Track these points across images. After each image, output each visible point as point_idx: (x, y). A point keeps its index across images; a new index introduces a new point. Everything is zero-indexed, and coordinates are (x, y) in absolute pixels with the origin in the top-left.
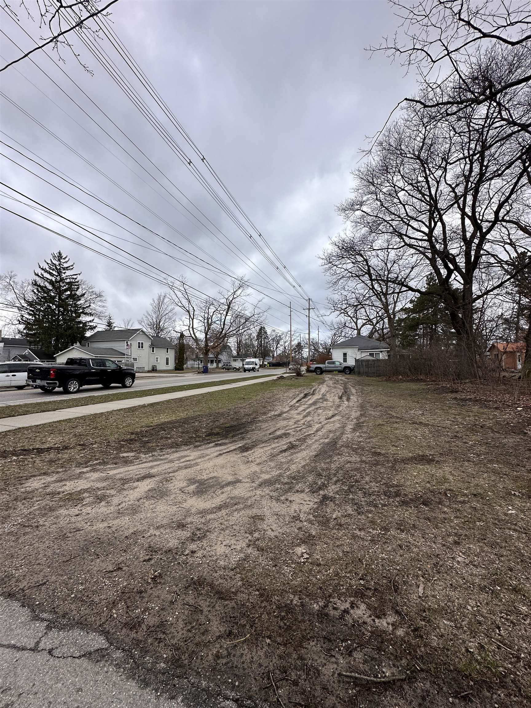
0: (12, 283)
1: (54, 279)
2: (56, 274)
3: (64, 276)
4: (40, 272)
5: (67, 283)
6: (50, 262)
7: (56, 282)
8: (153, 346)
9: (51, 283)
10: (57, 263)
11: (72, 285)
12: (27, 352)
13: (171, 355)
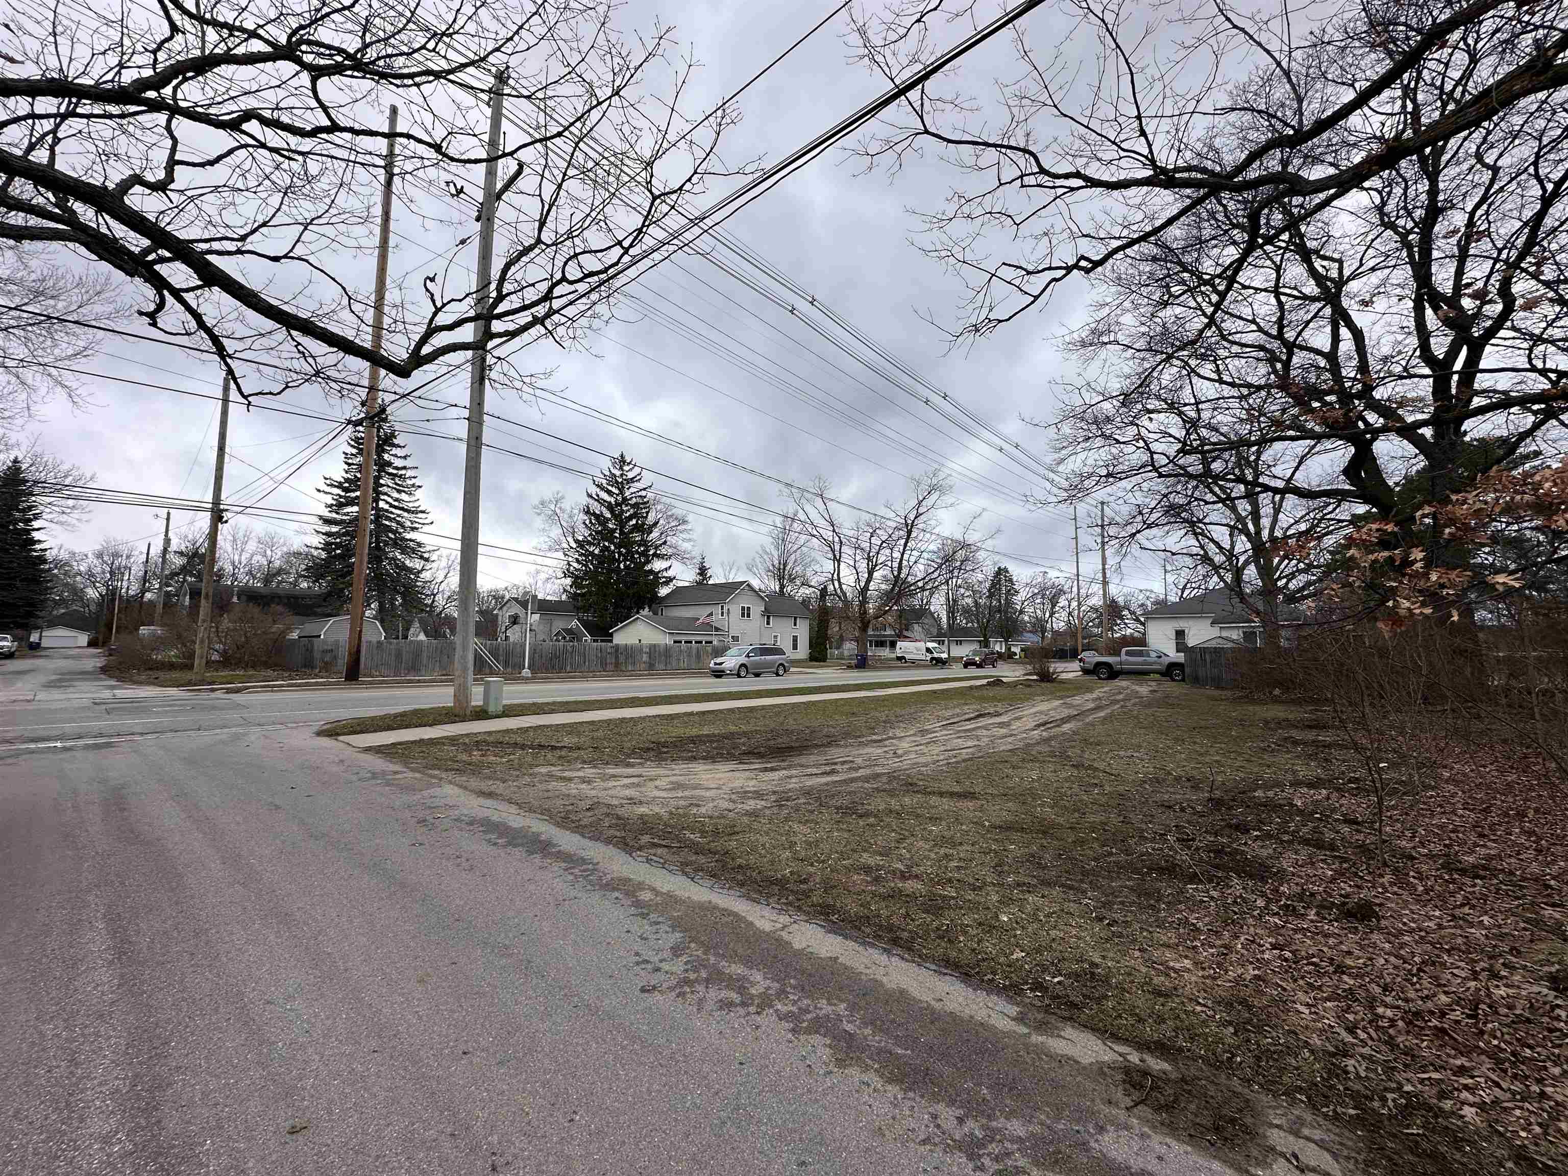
0: (558, 511)
1: (613, 500)
2: (617, 491)
3: (627, 494)
4: (594, 490)
5: (633, 506)
6: (608, 473)
7: (617, 504)
8: (768, 614)
9: (610, 507)
10: (618, 473)
11: (641, 506)
12: (575, 623)
13: (803, 631)
